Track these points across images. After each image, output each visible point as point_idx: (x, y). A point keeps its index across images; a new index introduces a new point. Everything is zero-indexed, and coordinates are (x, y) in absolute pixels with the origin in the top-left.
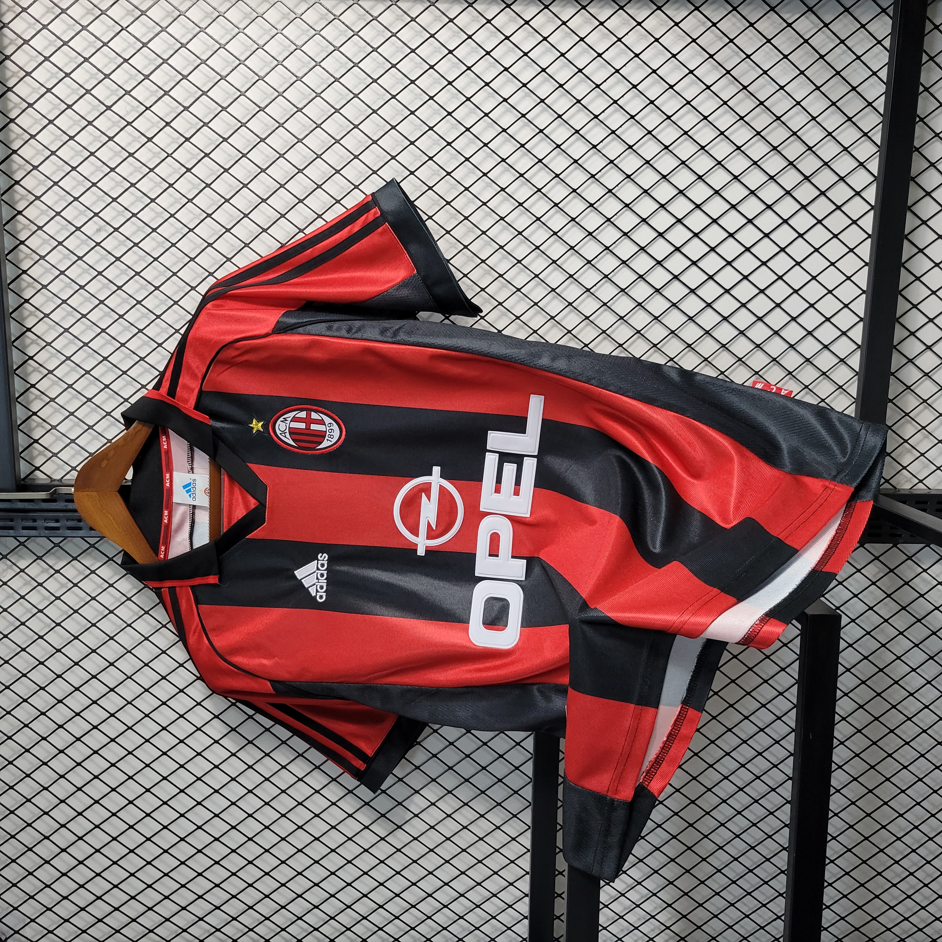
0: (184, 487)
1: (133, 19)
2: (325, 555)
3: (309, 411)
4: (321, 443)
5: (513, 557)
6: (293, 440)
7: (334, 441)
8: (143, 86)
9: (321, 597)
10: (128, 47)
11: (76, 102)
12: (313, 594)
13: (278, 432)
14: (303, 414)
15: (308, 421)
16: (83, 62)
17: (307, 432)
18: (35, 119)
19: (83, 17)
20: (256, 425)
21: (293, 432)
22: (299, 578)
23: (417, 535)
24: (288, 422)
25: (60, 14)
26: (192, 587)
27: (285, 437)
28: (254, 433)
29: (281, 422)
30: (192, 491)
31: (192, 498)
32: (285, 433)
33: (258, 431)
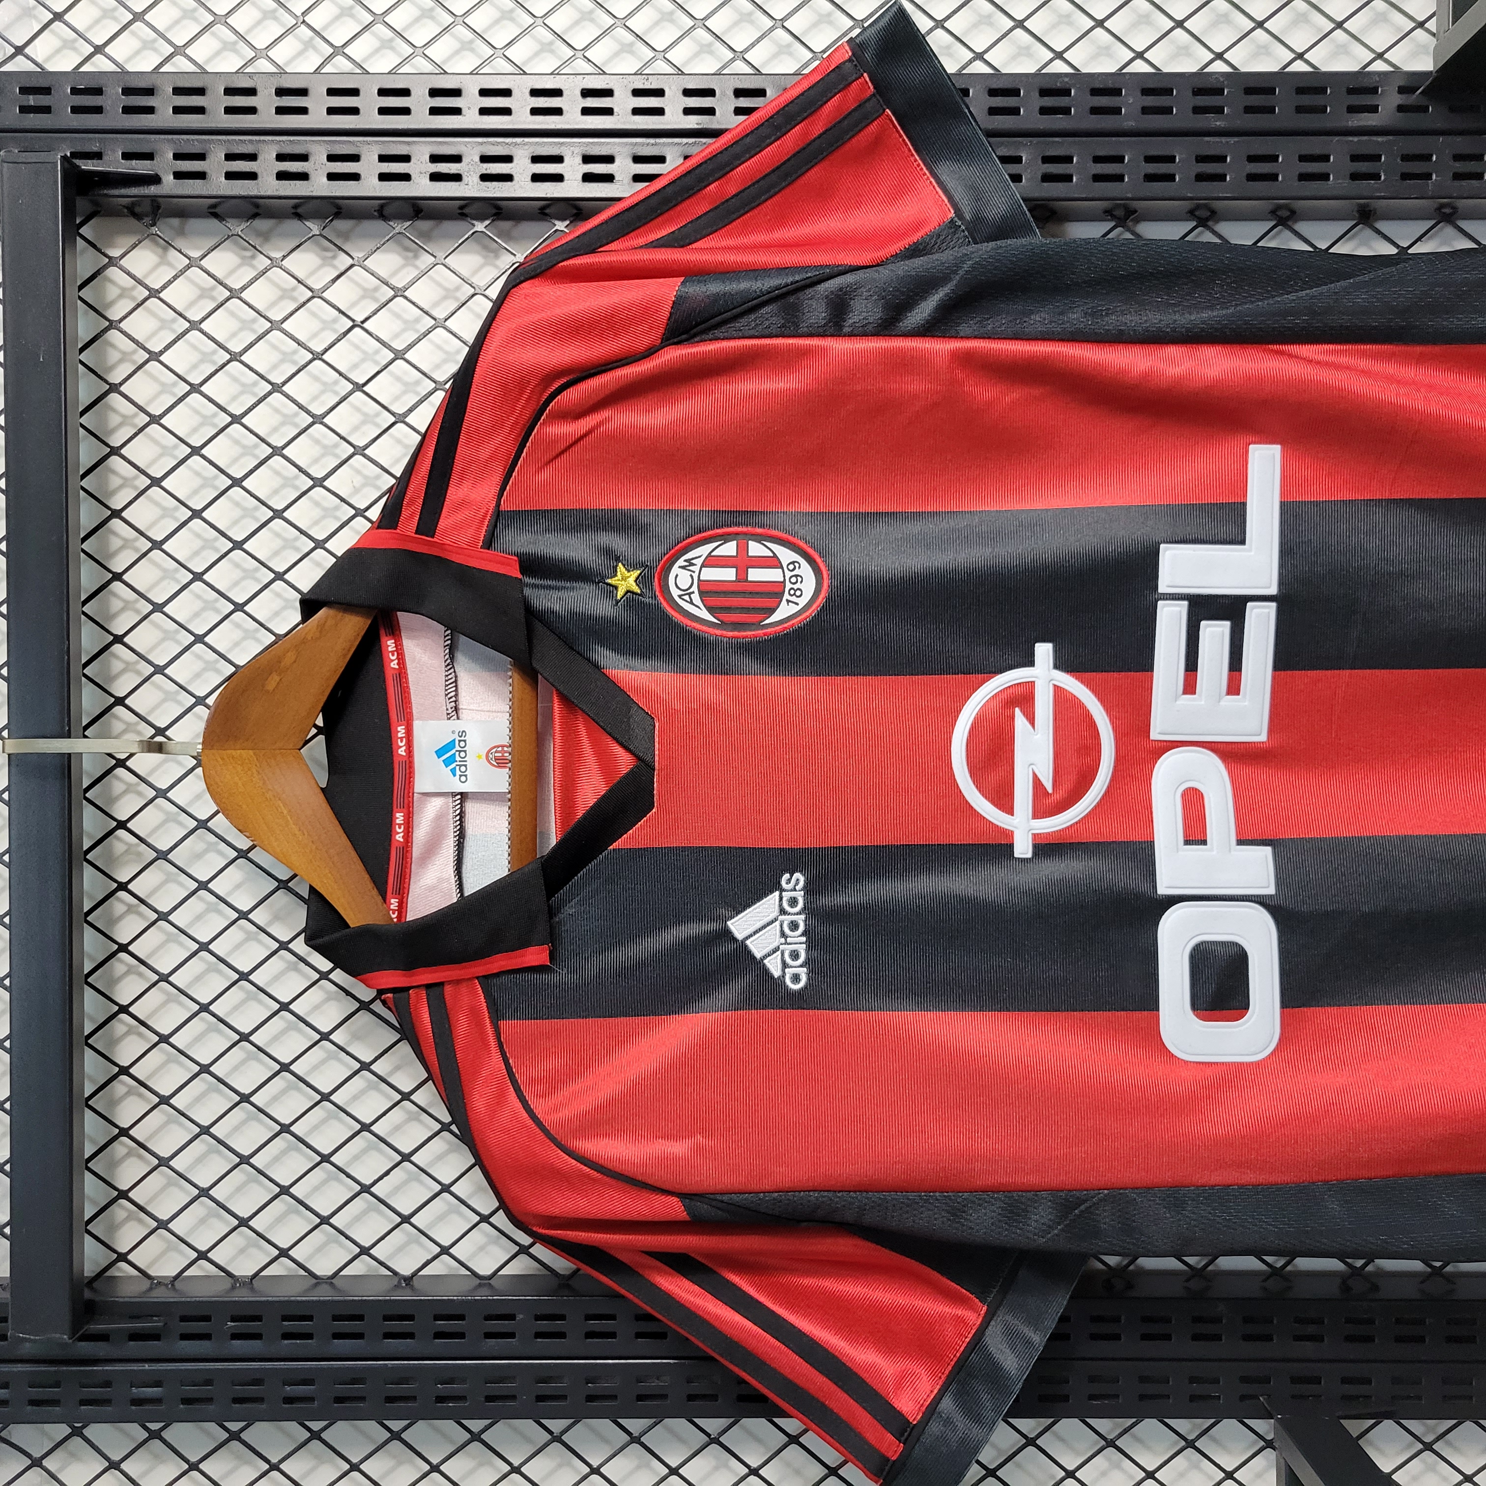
0: (439, 753)
1: (375, 306)
2: (797, 875)
3: (742, 539)
4: (772, 611)
5: (1240, 842)
6: (710, 609)
7: (803, 601)
8: (392, 436)
9: (796, 978)
10: (363, 360)
11: (251, 472)
12: (776, 972)
13: (675, 593)
14: (729, 549)
15: (742, 563)
16: (269, 394)
17: (740, 587)
18: (164, 509)
19: (273, 304)
20: (624, 579)
21: (708, 591)
22: (739, 936)
23: (1010, 811)
24: (696, 569)
25: (228, 299)
26: (484, 980)
27: (691, 603)
28: (619, 598)
29: (681, 570)
30: (458, 758)
31: (458, 776)
32: (689, 594)
33: (628, 592)
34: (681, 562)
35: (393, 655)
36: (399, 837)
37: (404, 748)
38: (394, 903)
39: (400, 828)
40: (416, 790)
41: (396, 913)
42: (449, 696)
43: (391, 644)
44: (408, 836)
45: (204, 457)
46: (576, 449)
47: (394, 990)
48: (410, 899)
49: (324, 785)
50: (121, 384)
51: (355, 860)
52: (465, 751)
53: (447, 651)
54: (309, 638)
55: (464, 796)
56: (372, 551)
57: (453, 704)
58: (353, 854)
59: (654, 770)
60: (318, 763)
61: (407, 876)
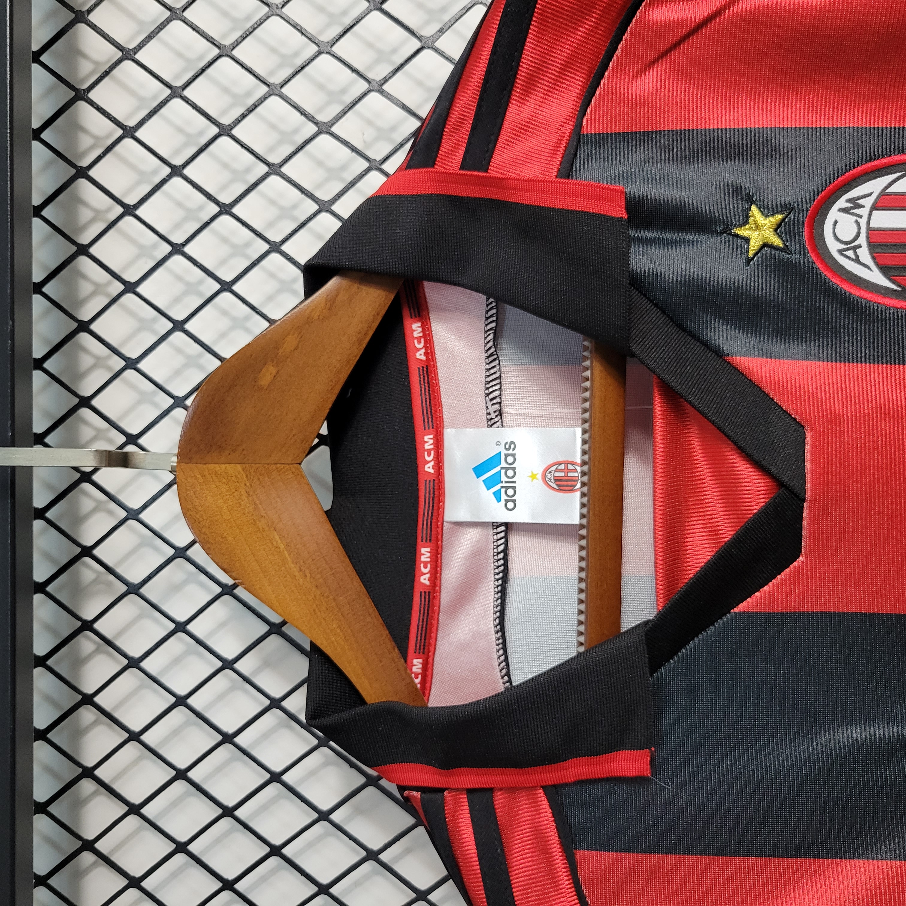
0: (479, 470)
6: (885, 270)
13: (833, 246)
20: (757, 227)
21: (882, 244)
24: (864, 212)
26: (553, 792)
27: (857, 260)
28: (750, 255)
29: (841, 214)
30: (504, 478)
31: (503, 502)
32: (855, 248)
33: (765, 245)
34: (842, 203)
35: (419, 342)
36: (425, 580)
37: (432, 463)
38: (417, 664)
39: (425, 567)
40: (446, 519)
41: (420, 676)
42: (491, 396)
43: (416, 329)
44: (436, 578)
45: (186, 100)
46: (695, 40)
47: (423, 790)
48: (436, 659)
49: (327, 506)
50: (89, 11)
51: (371, 611)
52: (514, 469)
53: (491, 336)
54: (316, 317)
55: (508, 527)
56: (401, 198)
57: (497, 407)
58: (368, 602)
59: (803, 500)
60: (321, 482)
61: (434, 629)
